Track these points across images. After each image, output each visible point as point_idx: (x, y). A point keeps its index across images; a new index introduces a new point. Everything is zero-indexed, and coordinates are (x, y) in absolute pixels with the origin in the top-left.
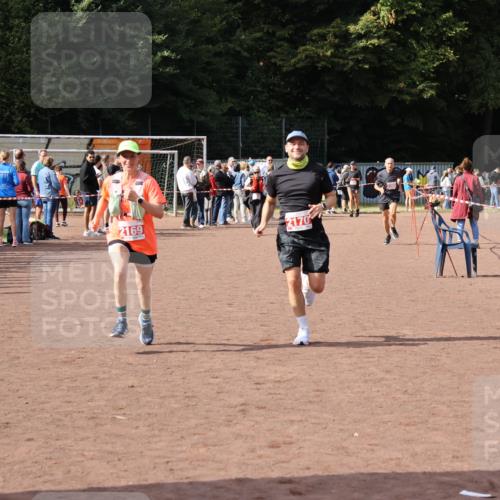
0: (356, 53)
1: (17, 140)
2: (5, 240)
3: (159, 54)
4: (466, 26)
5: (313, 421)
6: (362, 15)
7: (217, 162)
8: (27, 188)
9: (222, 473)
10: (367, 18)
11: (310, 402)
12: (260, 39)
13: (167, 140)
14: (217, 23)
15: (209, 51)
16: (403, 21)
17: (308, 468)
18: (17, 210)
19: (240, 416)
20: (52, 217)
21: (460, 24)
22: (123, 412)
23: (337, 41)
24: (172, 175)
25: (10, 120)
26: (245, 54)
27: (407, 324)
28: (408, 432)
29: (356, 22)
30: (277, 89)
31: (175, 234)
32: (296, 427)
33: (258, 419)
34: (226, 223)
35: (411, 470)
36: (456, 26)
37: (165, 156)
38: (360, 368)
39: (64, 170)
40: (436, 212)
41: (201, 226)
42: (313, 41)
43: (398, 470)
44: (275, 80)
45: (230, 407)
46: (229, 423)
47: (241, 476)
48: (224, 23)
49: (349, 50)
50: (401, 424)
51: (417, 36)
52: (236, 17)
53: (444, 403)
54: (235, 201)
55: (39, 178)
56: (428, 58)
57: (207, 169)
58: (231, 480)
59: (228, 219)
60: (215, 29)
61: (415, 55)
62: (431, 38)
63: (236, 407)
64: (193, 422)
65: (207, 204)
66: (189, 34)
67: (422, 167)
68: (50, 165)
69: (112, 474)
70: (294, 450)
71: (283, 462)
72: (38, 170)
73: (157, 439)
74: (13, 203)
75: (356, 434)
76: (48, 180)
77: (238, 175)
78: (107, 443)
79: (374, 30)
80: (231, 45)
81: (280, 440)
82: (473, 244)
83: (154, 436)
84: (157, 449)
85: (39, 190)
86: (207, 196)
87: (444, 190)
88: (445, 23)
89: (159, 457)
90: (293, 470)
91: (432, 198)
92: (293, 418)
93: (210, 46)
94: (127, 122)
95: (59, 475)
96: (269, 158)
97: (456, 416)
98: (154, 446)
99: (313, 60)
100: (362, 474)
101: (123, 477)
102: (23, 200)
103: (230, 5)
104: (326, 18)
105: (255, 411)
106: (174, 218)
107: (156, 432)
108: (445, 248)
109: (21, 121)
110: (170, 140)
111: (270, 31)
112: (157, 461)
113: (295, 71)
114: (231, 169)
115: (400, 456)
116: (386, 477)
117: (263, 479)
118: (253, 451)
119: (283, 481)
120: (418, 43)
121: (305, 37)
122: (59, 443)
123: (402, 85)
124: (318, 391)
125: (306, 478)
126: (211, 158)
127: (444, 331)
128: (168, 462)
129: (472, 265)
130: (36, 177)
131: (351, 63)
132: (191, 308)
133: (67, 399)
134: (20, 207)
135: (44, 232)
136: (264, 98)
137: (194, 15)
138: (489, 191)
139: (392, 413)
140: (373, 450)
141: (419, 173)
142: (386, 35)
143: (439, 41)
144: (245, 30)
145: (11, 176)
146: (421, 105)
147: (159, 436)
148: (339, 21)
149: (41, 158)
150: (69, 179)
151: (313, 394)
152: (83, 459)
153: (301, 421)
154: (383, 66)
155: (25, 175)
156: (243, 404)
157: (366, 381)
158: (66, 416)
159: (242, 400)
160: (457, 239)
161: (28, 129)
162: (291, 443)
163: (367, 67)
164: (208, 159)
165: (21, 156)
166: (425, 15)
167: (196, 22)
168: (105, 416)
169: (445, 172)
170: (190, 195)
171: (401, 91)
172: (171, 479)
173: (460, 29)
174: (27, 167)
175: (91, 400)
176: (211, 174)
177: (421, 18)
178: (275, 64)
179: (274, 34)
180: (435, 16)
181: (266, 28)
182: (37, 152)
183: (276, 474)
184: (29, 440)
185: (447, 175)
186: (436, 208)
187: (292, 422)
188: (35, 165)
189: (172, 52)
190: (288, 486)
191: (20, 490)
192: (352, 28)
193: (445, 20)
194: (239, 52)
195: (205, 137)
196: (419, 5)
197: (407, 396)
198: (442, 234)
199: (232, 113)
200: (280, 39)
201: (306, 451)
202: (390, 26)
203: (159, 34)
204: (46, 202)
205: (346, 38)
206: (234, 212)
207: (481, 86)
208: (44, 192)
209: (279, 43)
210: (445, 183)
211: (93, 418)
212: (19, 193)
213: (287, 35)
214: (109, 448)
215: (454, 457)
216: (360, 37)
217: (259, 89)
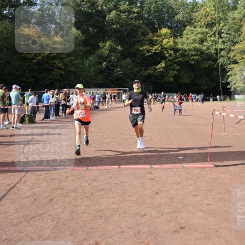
0: (157, 72)
1: (92, 90)
4: (179, 67)
6: (158, 64)
10: (160, 65)
12: (139, 69)
13: (121, 89)
14: (129, 67)
15: (129, 72)
16: (167, 66)
36: (177, 67)
37: (120, 92)
40: (174, 103)
42: (149, 70)
44: (142, 77)
48: (132, 66)
51: (169, 69)
52: (134, 65)
53: (175, 140)
56: (172, 73)
61: (169, 72)
62: (172, 69)
64: (126, 144)
66: (125, 68)
76: (98, 97)
79: (161, 68)
80: (133, 71)
91: (173, 100)
99: (149, 73)
103: (133, 63)
104: (152, 65)
108: (175, 110)
113: (146, 76)
121: (147, 69)
129: (181, 113)
131: (157, 74)
135: (97, 107)
137: (126, 65)
142: (163, 69)
143: (174, 70)
144: (136, 68)
146: (170, 82)
148: (154, 66)
154: (163, 75)
163: (160, 75)
165: (93, 93)
167: (126, 66)
171: (166, 80)
177: (170, 65)
178: (142, 74)
180: (173, 65)
181: (140, 67)
189: (121, 72)
192: (157, 67)
193: (175, 66)
194: (135, 72)
195: (128, 89)
198: (175, 107)
202: (164, 67)
204: (97, 102)
205: (155, 69)
207: (182, 78)
208: (97, 100)
213: (144, 69)
216: (158, 69)
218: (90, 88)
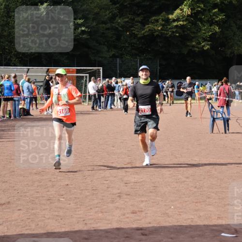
0: (172, 28)
1: (13, 70)
2: (8, 116)
3: (80, 29)
4: (224, 15)
5: (152, 201)
6: (175, 10)
7: (107, 80)
8: (18, 92)
9: (110, 225)
10: (178, 12)
11: (151, 192)
12: (127, 22)
13: (83, 69)
14: (107, 15)
15: (103, 28)
16: (195, 13)
17: (150, 223)
18: (14, 102)
19: (118, 199)
20: (30, 105)
21: (221, 15)
22: (63, 196)
23: (163, 22)
24: (86, 86)
25: (10, 60)
26: (120, 29)
27: (196, 156)
28: (197, 206)
29: (172, 14)
30: (135, 45)
31: (87, 113)
32: (144, 204)
33: (126, 200)
34: (111, 108)
35: (198, 224)
36: (219, 15)
37: (83, 77)
38: (174, 176)
39: (36, 83)
40: (210, 103)
41: (100, 110)
42: (152, 23)
43: (192, 224)
44: (134, 41)
45: (113, 194)
46: (113, 202)
47: (118, 227)
48: (110, 14)
49: (169, 27)
50: (193, 202)
51: (201, 20)
52: (116, 11)
53: (213, 192)
54: (116, 98)
55: (24, 87)
56: (206, 30)
57: (102, 83)
58: (114, 229)
59: (112, 106)
60: (106, 17)
61: (200, 29)
62: (208, 21)
63: (116, 194)
64: (96, 201)
65: (103, 99)
66: (94, 19)
67: (204, 82)
68: (29, 81)
69: (58, 226)
70: (143, 214)
71: (138, 220)
72: (23, 83)
73: (79, 209)
74: (12, 99)
75: (172, 207)
76: (28, 88)
77: (117, 86)
78: (56, 211)
79: (181, 18)
80: (114, 25)
81: (137, 210)
82: (227, 118)
83: (78, 208)
84: (79, 214)
85: (23, 93)
86: (103, 95)
87: (214, 92)
88: (214, 14)
89: (80, 218)
90: (143, 224)
91: (208, 97)
92: (143, 199)
93: (104, 25)
94: (65, 61)
95: (33, 226)
96: (131, 78)
97: (220, 199)
98: (77, 213)
99: (152, 31)
100: (175, 226)
101: (63, 227)
102: (16, 98)
103: (113, 5)
104: (158, 12)
105: (125, 196)
106: (87, 106)
107: (79, 206)
108: (214, 120)
109: (15, 60)
110: (85, 69)
111: (132, 18)
112: (79, 219)
113: (144, 37)
114: (114, 83)
115: (193, 217)
116: (187, 227)
117: (128, 228)
118: (124, 215)
119: (138, 229)
120: (202, 23)
121: (148, 21)
122: (33, 211)
123: (194, 43)
124: (154, 187)
125: (149, 228)
126: (104, 78)
127: (214, 158)
128: (84, 220)
129: (227, 128)
130: (22, 87)
131: (170, 33)
132: (95, 148)
133: (37, 191)
134: (15, 101)
135: (26, 112)
136: (129, 50)
137: (96, 10)
138: (235, 93)
139: (189, 197)
140: (180, 214)
141: (202, 84)
142: (186, 20)
143: (211, 23)
144: (120, 18)
145: (10, 86)
146: (203, 52)
147: (80, 208)
148: (164, 13)
149: (24, 78)
150: (38, 88)
151: (152, 188)
152: (44, 219)
153: (146, 201)
154: (185, 34)
155: (17, 86)
156: (119, 193)
157: (177, 182)
158: (37, 199)
159: (119, 191)
160: (220, 115)
161: (18, 64)
162: (142, 211)
163: (177, 35)
164: (103, 78)
165: (15, 77)
166: (205, 10)
167: (97, 14)
168: (55, 199)
169: (214, 84)
170: (95, 95)
171: (193, 46)
172: (85, 228)
173: (221, 17)
174: (18, 82)
175: (48, 191)
176: (104, 85)
177: (203, 12)
178: (134, 33)
179: (134, 19)
180: (209, 11)
181: (130, 16)
182: (22, 75)
183: (135, 226)
184: (19, 210)
185: (215, 85)
186: (210, 101)
187: (142, 201)
188: (22, 81)
189: (86, 28)
190: (140, 231)
191: (15, 233)
192: (170, 17)
193: (214, 13)
194: (117, 28)
195: (101, 68)
196: (202, 6)
197: (196, 189)
198: (213, 113)
199: (114, 57)
200: (137, 22)
201: (149, 215)
202: (188, 15)
203: (80, 19)
204: (27, 99)
205: (168, 21)
206: (115, 103)
207: (231, 44)
208: (26, 94)
209: (137, 24)
210: (214, 89)
211: (49, 200)
212: (14, 95)
213: (140, 20)
214: (56, 213)
215: (218, 218)
216: (174, 21)
217: (127, 45)
218: (8, 64)
